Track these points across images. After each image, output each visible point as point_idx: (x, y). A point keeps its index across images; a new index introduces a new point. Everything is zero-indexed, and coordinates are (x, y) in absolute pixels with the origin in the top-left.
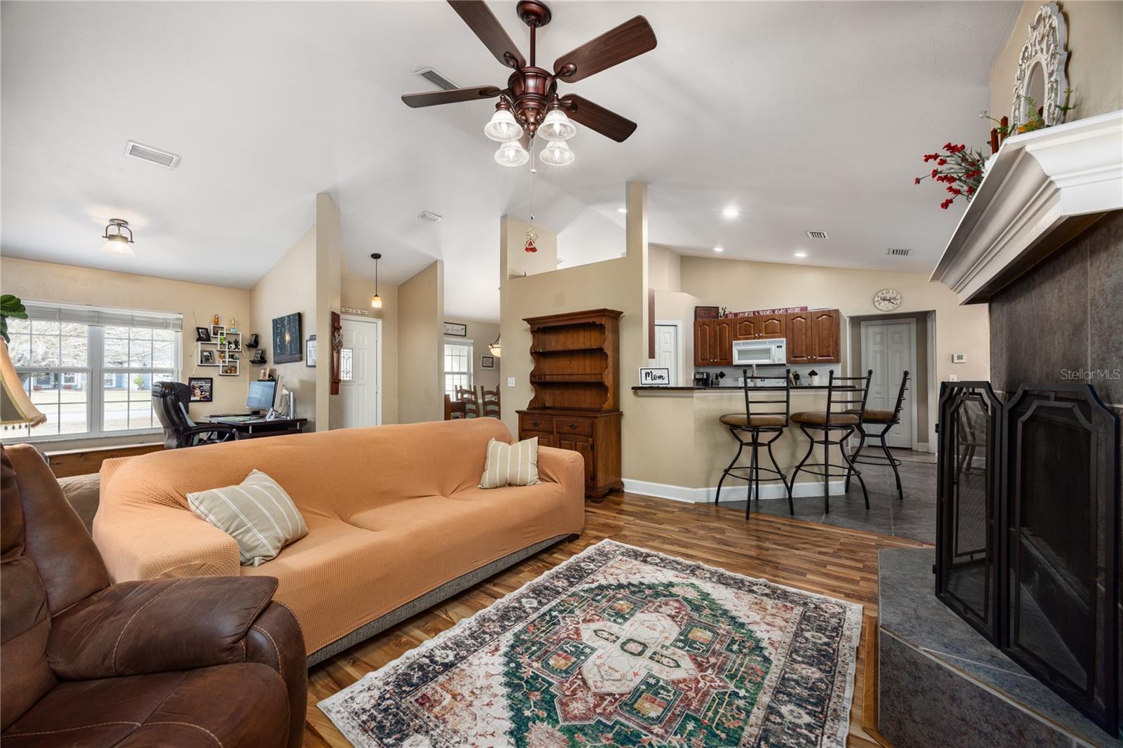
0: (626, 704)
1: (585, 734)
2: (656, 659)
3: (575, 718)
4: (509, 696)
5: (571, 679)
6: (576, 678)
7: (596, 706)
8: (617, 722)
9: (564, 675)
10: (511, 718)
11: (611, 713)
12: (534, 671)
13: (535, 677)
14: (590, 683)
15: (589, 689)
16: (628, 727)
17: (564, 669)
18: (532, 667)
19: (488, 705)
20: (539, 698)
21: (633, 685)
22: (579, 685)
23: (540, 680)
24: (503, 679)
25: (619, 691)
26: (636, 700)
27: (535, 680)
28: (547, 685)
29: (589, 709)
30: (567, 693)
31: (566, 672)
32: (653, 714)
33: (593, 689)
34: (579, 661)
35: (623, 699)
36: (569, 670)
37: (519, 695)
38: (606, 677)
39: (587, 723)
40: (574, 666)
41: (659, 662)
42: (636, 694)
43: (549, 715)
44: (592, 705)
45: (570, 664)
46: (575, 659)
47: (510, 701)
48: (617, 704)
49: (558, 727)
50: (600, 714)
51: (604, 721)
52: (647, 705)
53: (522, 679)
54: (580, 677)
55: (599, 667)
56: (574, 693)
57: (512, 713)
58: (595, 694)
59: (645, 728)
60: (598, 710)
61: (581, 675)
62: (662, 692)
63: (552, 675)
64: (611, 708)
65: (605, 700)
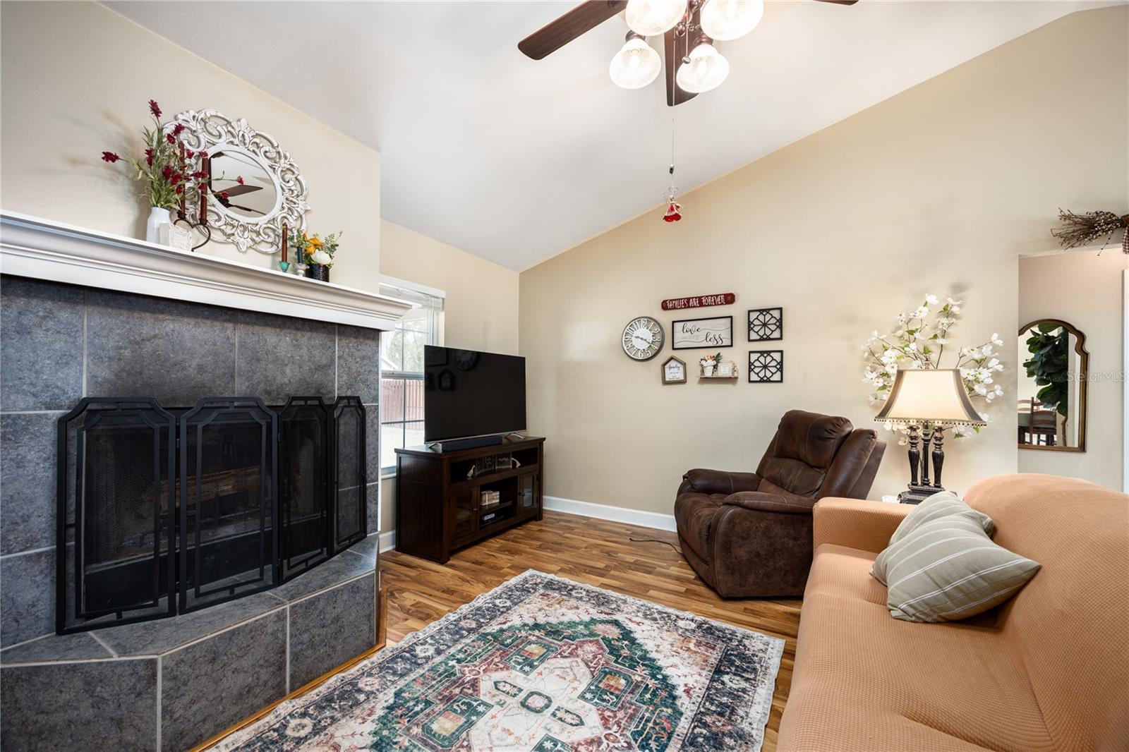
0: (553, 651)
1: (582, 634)
2: (516, 689)
3: (591, 642)
4: (646, 652)
5: (600, 667)
6: (595, 668)
7: (577, 649)
8: (561, 640)
9: (607, 670)
10: (636, 639)
11: (565, 645)
12: (635, 672)
13: (632, 667)
14: (582, 665)
15: (583, 660)
16: (553, 638)
17: (608, 676)
18: (639, 675)
19: (659, 646)
20: (622, 652)
21: (544, 665)
22: (592, 663)
23: (627, 665)
24: (659, 663)
25: (557, 660)
26: (544, 654)
27: (631, 664)
28: (619, 661)
29: (581, 647)
30: (600, 656)
31: (606, 674)
32: (533, 646)
33: (579, 660)
34: (596, 683)
35: (554, 655)
36: (603, 674)
37: (639, 653)
38: (568, 670)
39: (582, 639)
40: (600, 679)
41: (515, 687)
42: (543, 658)
43: (610, 642)
44: (579, 649)
45: (604, 681)
46: (600, 686)
47: (643, 648)
48: (559, 651)
49: (601, 636)
50: (573, 644)
51: (569, 641)
52: (536, 651)
53: (643, 665)
54: (592, 669)
55: (575, 679)
56: (595, 657)
57: (637, 641)
58: (578, 656)
59: (541, 638)
60: (574, 646)
61: (591, 671)
62: (521, 661)
63: (618, 669)
64: (565, 648)
65: (569, 653)
